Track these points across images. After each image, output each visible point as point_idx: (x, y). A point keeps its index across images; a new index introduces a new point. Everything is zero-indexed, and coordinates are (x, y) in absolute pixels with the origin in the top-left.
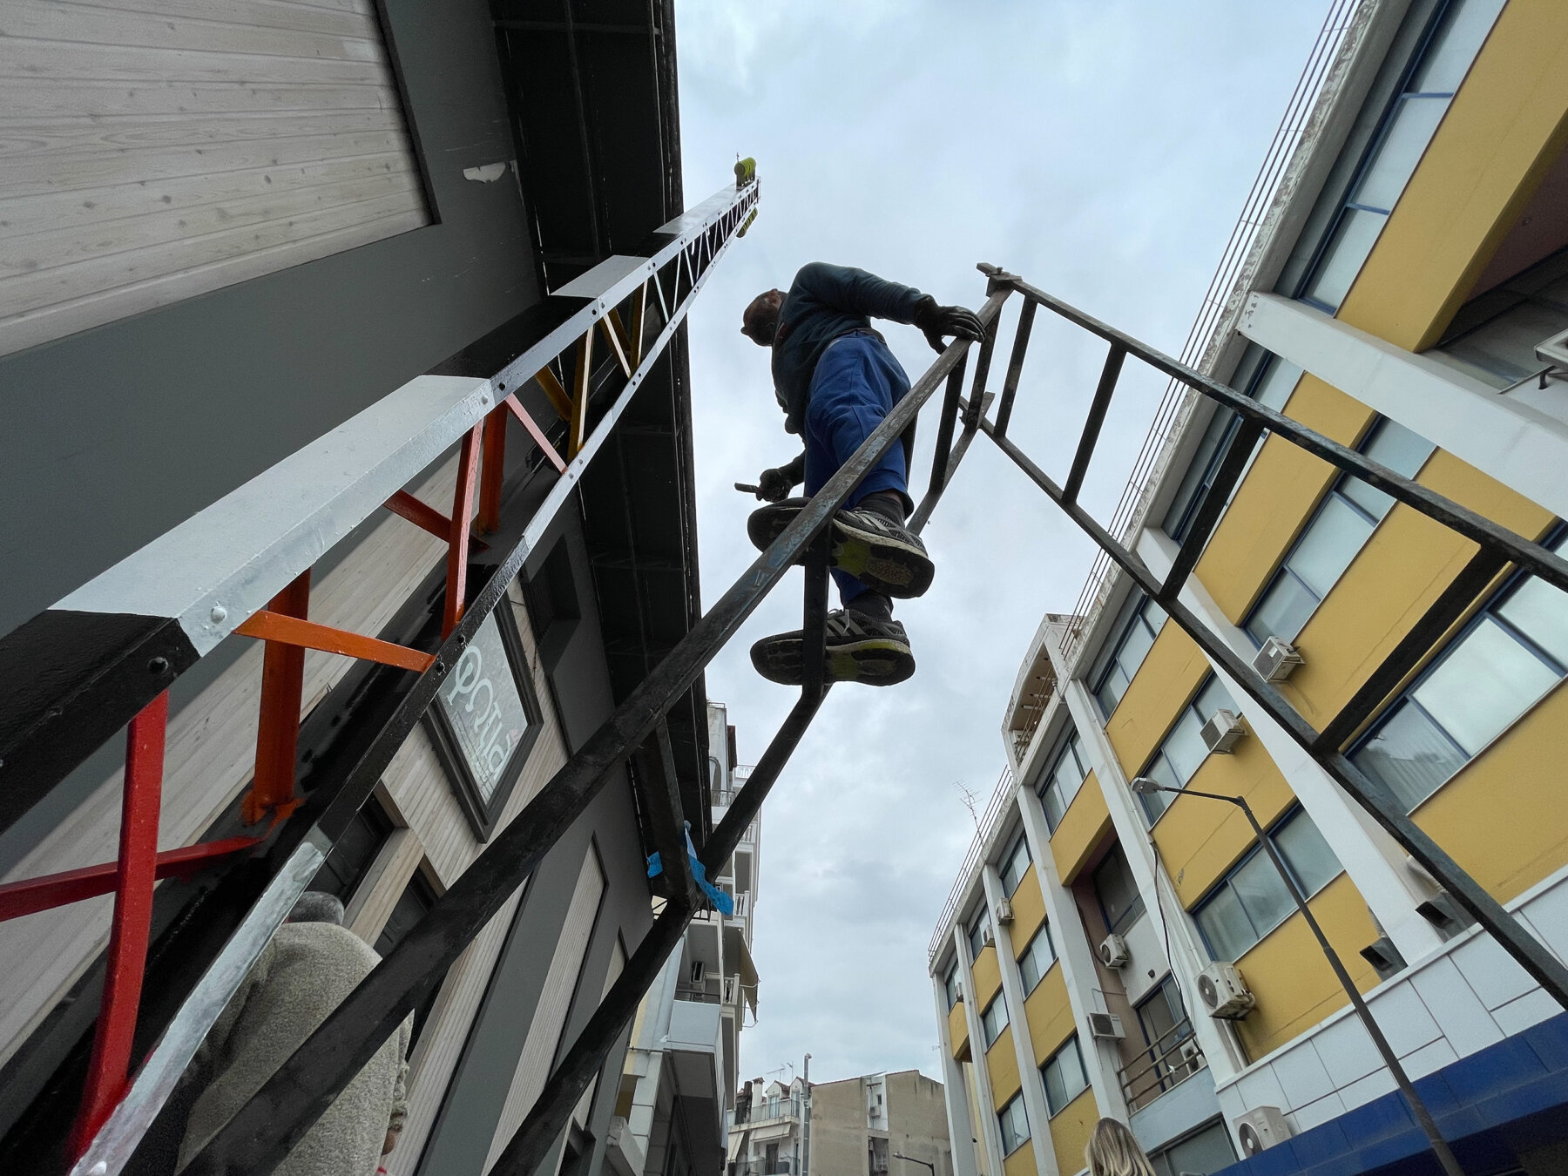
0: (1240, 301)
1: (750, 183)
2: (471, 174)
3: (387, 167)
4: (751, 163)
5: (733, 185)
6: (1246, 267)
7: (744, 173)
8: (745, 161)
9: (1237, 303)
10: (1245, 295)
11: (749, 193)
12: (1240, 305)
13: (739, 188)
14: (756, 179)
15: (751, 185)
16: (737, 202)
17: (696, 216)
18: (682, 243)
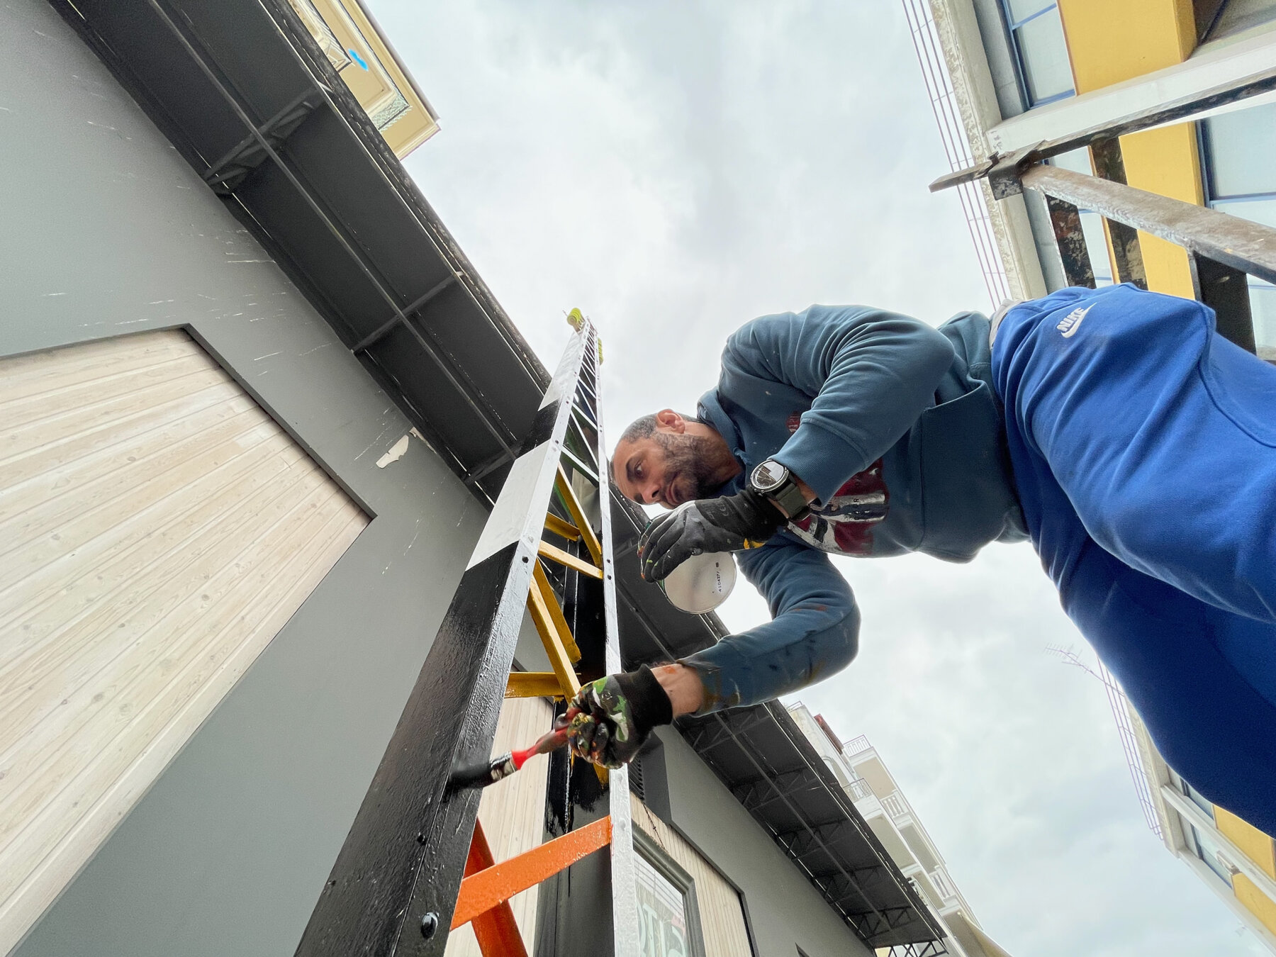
0: (982, 145)
1: (584, 325)
2: (383, 462)
3: (314, 506)
4: (576, 311)
5: (573, 333)
6: (966, 122)
7: (575, 321)
8: (572, 312)
9: (981, 148)
10: (982, 138)
11: (588, 331)
12: (985, 146)
13: (579, 332)
14: (586, 319)
15: (586, 326)
16: (585, 342)
17: (564, 372)
18: (567, 402)
